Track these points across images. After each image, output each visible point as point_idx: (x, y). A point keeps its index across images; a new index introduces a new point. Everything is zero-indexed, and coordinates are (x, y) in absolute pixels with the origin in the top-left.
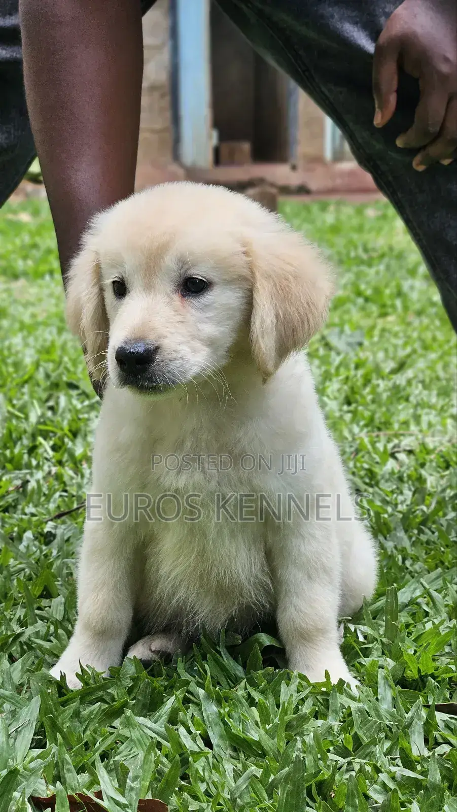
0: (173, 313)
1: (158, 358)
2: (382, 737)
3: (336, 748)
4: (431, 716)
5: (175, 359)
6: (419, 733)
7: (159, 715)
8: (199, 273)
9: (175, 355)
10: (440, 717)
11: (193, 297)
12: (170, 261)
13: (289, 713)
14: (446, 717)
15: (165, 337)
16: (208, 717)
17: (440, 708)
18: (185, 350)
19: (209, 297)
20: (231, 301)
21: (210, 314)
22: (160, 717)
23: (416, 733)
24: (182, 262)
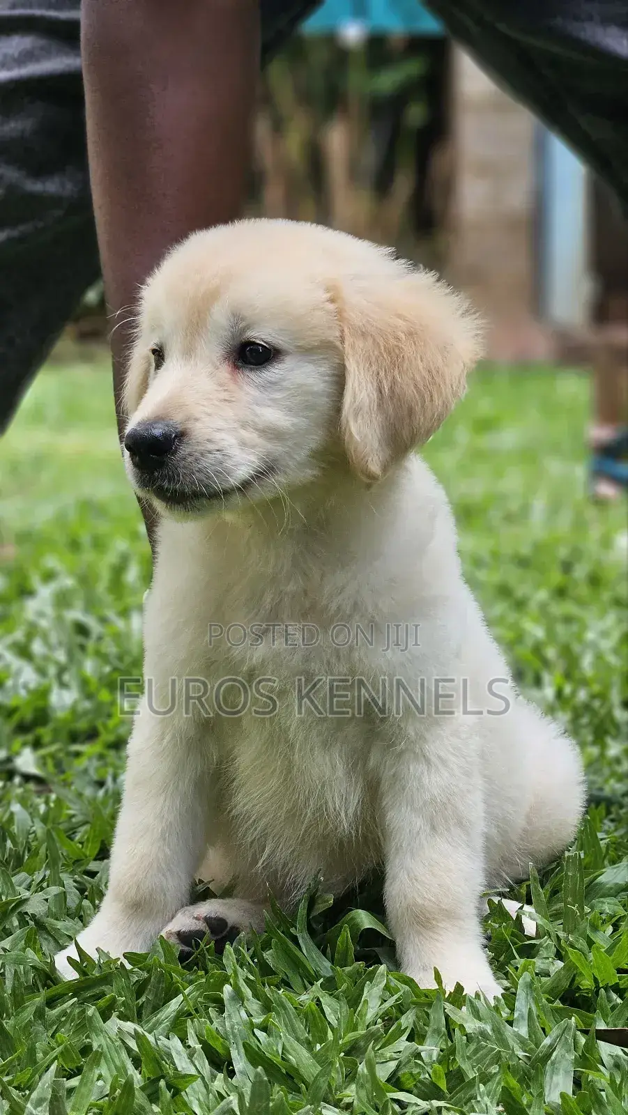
0: (216, 387)
1: (184, 450)
2: (494, 1071)
3: (419, 1085)
4: (590, 1048)
5: (210, 452)
6: (567, 1072)
7: (157, 1021)
8: (262, 334)
9: (210, 447)
10: (607, 1050)
11: (251, 370)
12: (219, 316)
13: (360, 1028)
14: (617, 1050)
15: (197, 420)
16: (232, 1027)
17: (604, 1036)
18: (228, 441)
19: (274, 372)
20: (310, 381)
21: (278, 395)
22: (159, 1023)
23: (561, 1072)
24: (237, 317)
